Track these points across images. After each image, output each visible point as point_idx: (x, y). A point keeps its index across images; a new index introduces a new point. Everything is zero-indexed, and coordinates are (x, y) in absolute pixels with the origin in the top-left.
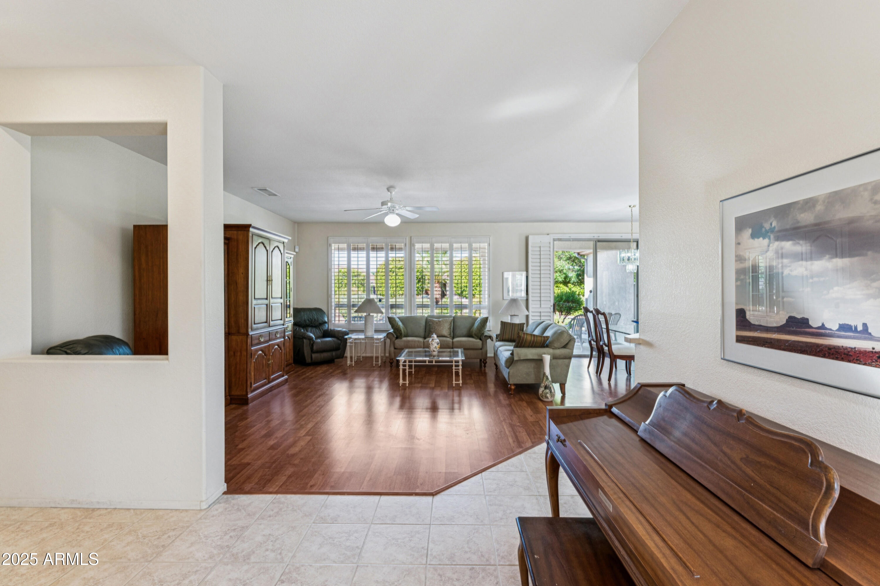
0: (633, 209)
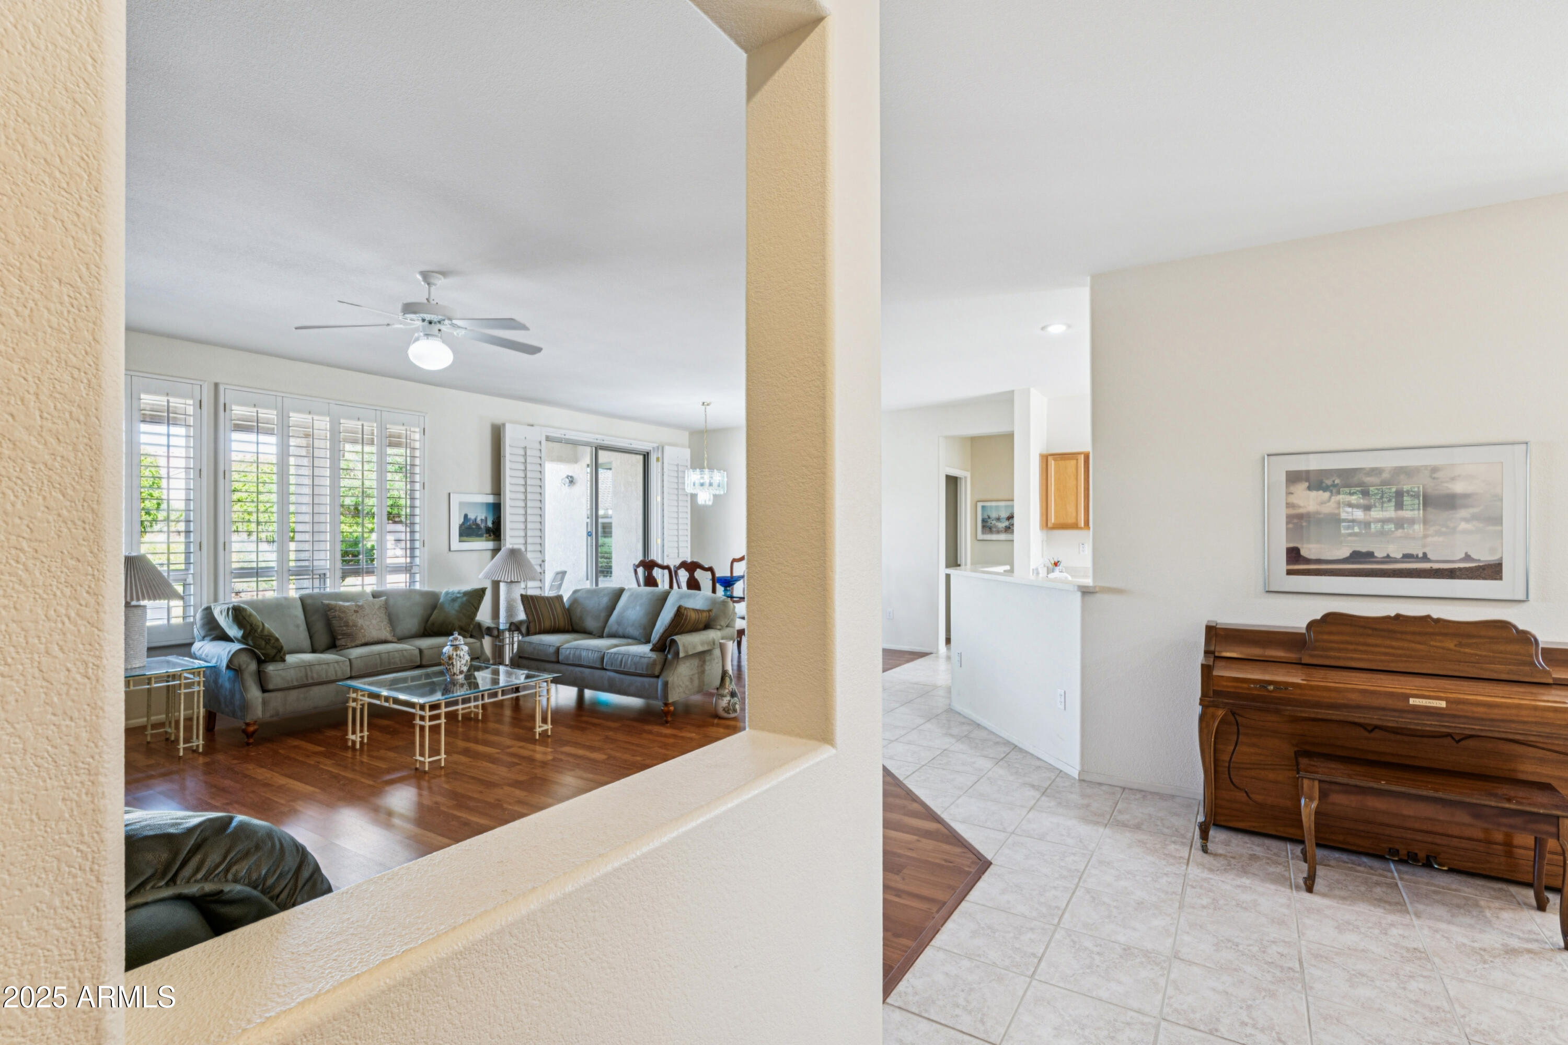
0: (707, 407)
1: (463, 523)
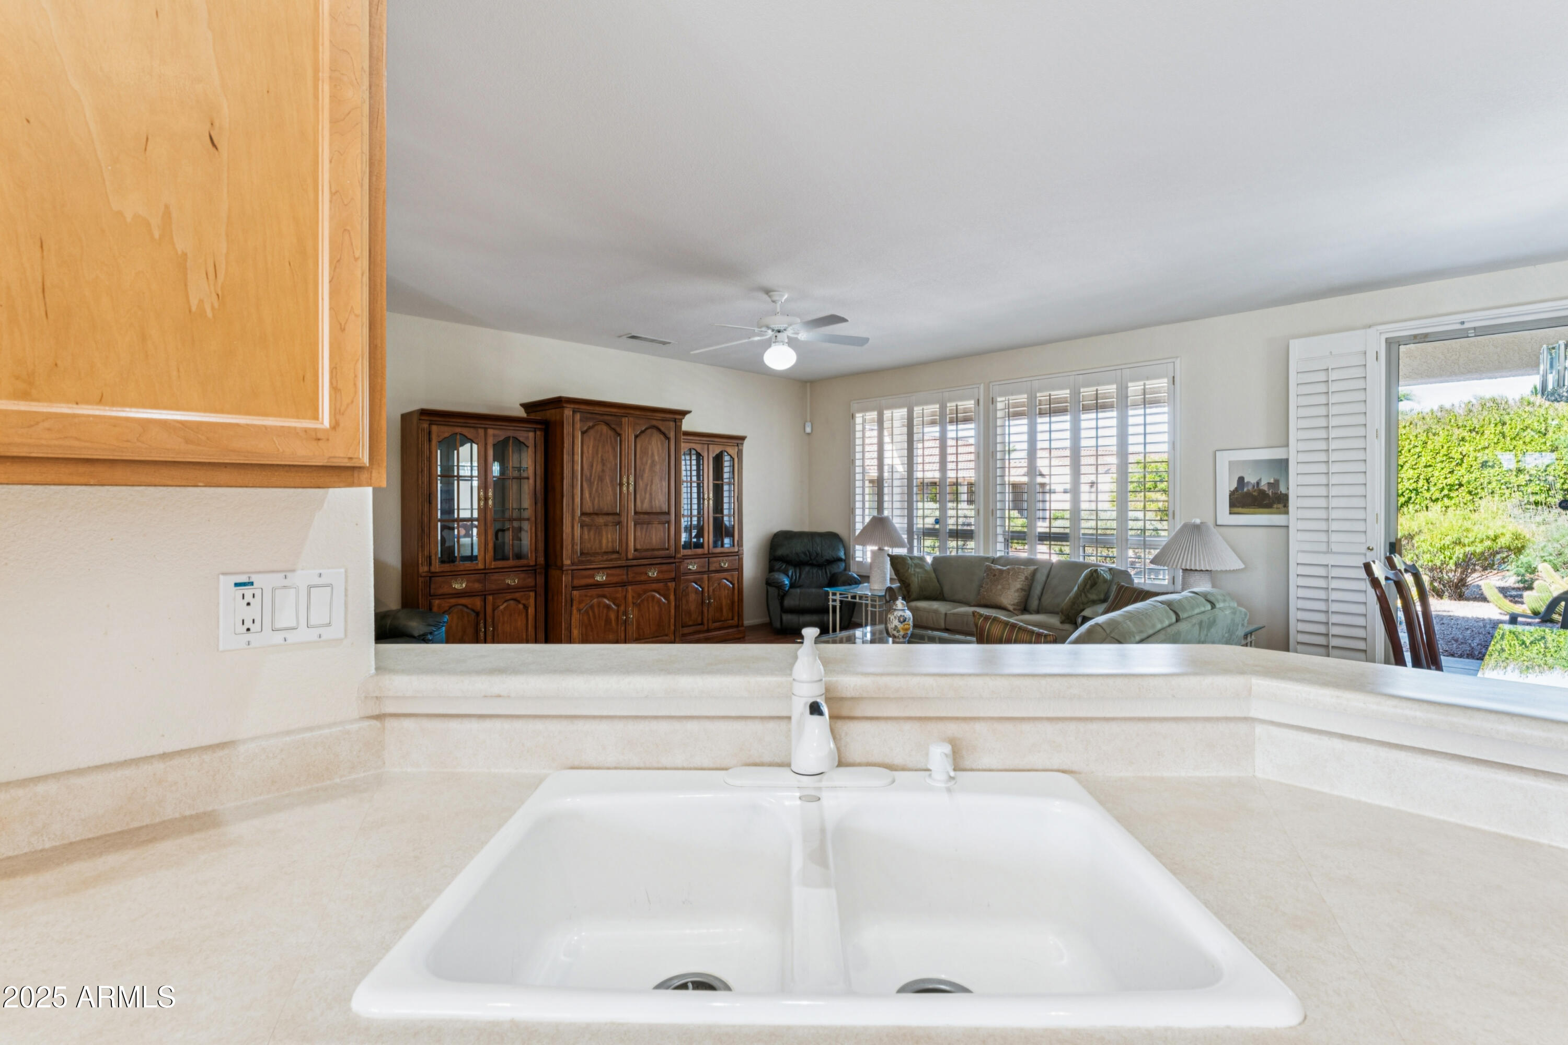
1: (1236, 489)
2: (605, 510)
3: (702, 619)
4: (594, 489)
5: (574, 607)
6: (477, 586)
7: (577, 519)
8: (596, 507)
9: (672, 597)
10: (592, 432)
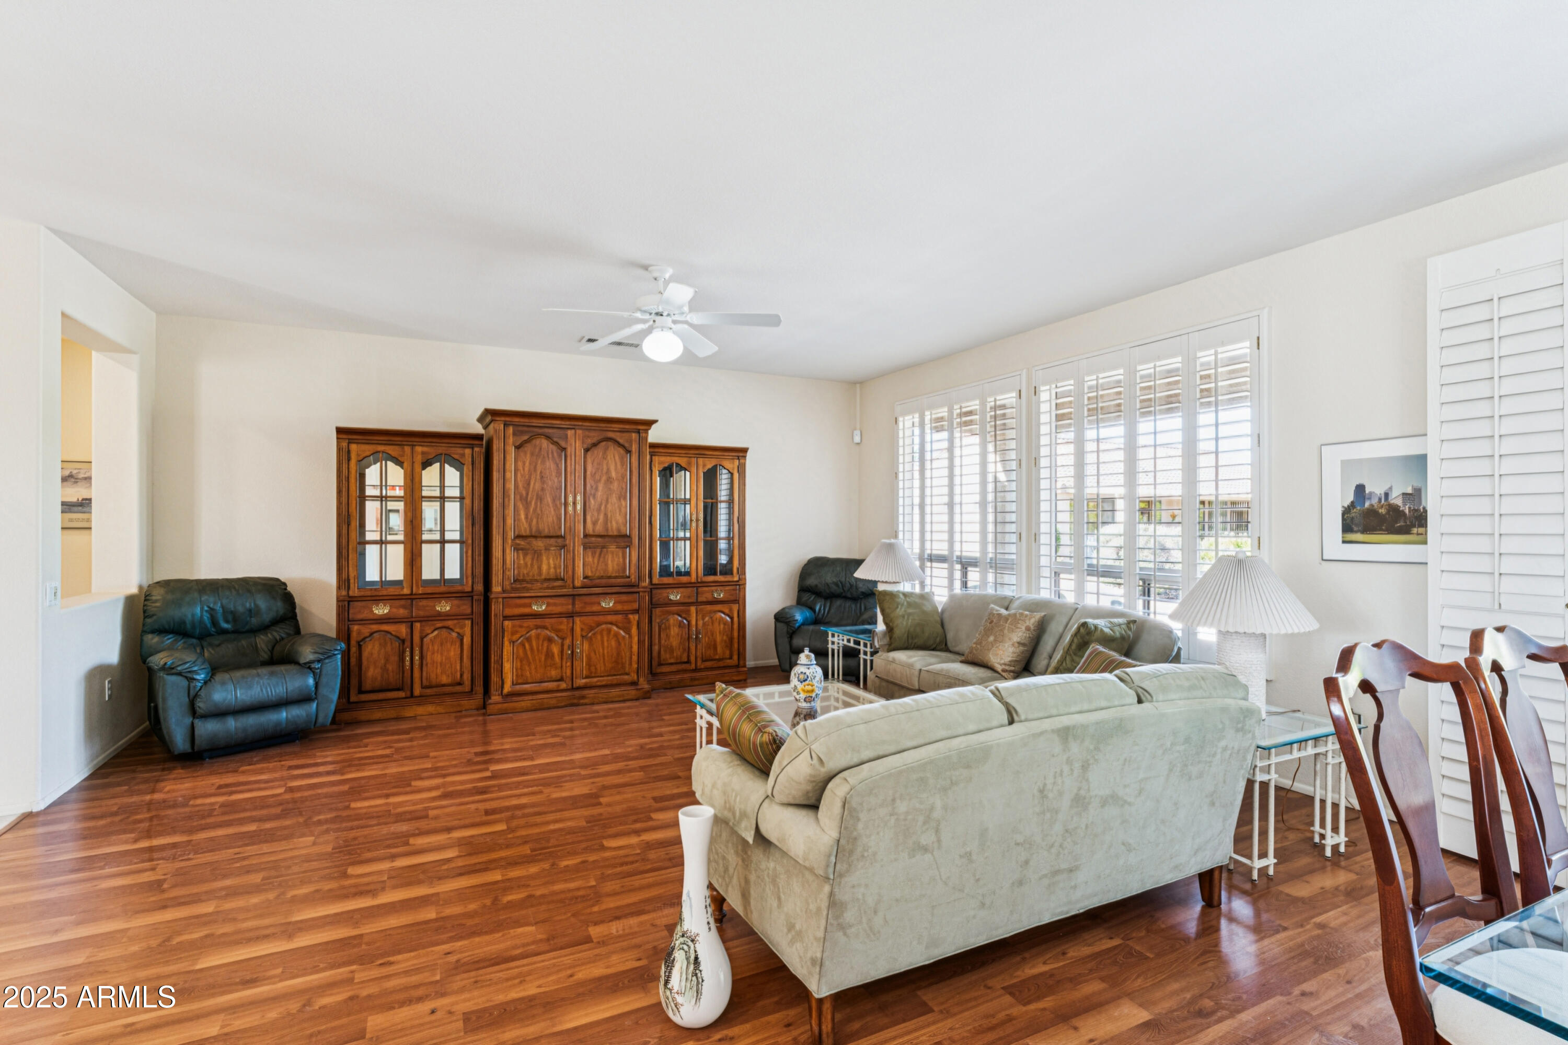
1: (1353, 505)
2: (546, 532)
3: (689, 656)
4: (531, 510)
5: (506, 639)
6: (402, 612)
7: (510, 542)
8: (534, 529)
9: (634, 631)
10: (528, 448)
